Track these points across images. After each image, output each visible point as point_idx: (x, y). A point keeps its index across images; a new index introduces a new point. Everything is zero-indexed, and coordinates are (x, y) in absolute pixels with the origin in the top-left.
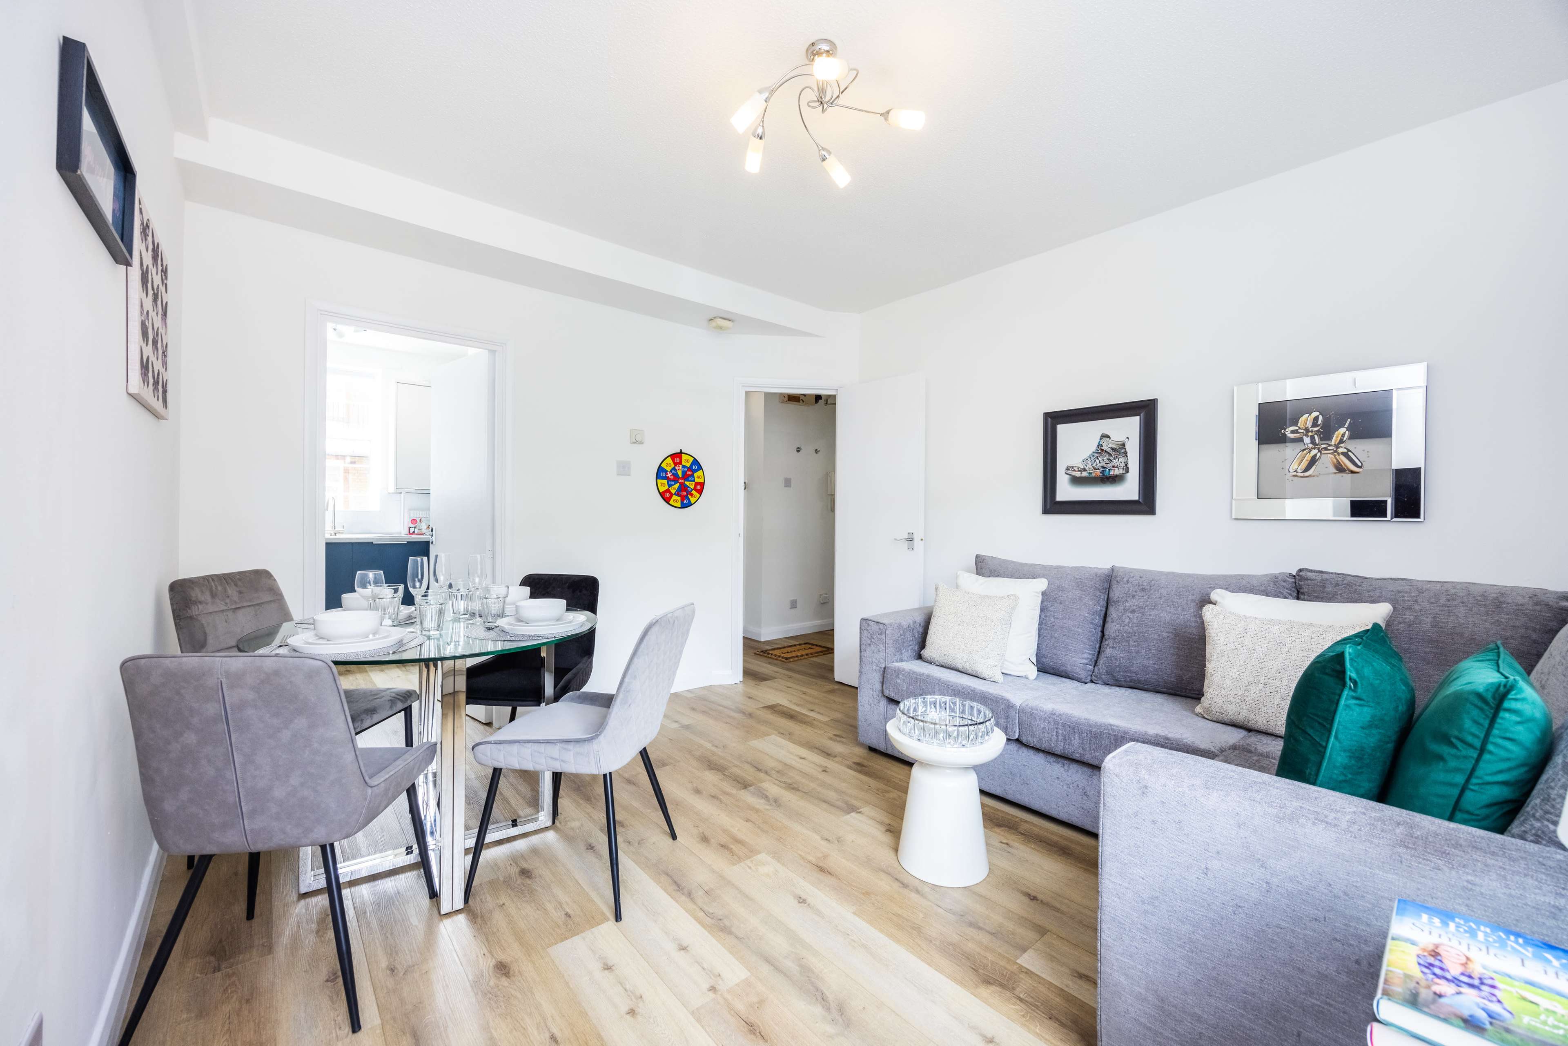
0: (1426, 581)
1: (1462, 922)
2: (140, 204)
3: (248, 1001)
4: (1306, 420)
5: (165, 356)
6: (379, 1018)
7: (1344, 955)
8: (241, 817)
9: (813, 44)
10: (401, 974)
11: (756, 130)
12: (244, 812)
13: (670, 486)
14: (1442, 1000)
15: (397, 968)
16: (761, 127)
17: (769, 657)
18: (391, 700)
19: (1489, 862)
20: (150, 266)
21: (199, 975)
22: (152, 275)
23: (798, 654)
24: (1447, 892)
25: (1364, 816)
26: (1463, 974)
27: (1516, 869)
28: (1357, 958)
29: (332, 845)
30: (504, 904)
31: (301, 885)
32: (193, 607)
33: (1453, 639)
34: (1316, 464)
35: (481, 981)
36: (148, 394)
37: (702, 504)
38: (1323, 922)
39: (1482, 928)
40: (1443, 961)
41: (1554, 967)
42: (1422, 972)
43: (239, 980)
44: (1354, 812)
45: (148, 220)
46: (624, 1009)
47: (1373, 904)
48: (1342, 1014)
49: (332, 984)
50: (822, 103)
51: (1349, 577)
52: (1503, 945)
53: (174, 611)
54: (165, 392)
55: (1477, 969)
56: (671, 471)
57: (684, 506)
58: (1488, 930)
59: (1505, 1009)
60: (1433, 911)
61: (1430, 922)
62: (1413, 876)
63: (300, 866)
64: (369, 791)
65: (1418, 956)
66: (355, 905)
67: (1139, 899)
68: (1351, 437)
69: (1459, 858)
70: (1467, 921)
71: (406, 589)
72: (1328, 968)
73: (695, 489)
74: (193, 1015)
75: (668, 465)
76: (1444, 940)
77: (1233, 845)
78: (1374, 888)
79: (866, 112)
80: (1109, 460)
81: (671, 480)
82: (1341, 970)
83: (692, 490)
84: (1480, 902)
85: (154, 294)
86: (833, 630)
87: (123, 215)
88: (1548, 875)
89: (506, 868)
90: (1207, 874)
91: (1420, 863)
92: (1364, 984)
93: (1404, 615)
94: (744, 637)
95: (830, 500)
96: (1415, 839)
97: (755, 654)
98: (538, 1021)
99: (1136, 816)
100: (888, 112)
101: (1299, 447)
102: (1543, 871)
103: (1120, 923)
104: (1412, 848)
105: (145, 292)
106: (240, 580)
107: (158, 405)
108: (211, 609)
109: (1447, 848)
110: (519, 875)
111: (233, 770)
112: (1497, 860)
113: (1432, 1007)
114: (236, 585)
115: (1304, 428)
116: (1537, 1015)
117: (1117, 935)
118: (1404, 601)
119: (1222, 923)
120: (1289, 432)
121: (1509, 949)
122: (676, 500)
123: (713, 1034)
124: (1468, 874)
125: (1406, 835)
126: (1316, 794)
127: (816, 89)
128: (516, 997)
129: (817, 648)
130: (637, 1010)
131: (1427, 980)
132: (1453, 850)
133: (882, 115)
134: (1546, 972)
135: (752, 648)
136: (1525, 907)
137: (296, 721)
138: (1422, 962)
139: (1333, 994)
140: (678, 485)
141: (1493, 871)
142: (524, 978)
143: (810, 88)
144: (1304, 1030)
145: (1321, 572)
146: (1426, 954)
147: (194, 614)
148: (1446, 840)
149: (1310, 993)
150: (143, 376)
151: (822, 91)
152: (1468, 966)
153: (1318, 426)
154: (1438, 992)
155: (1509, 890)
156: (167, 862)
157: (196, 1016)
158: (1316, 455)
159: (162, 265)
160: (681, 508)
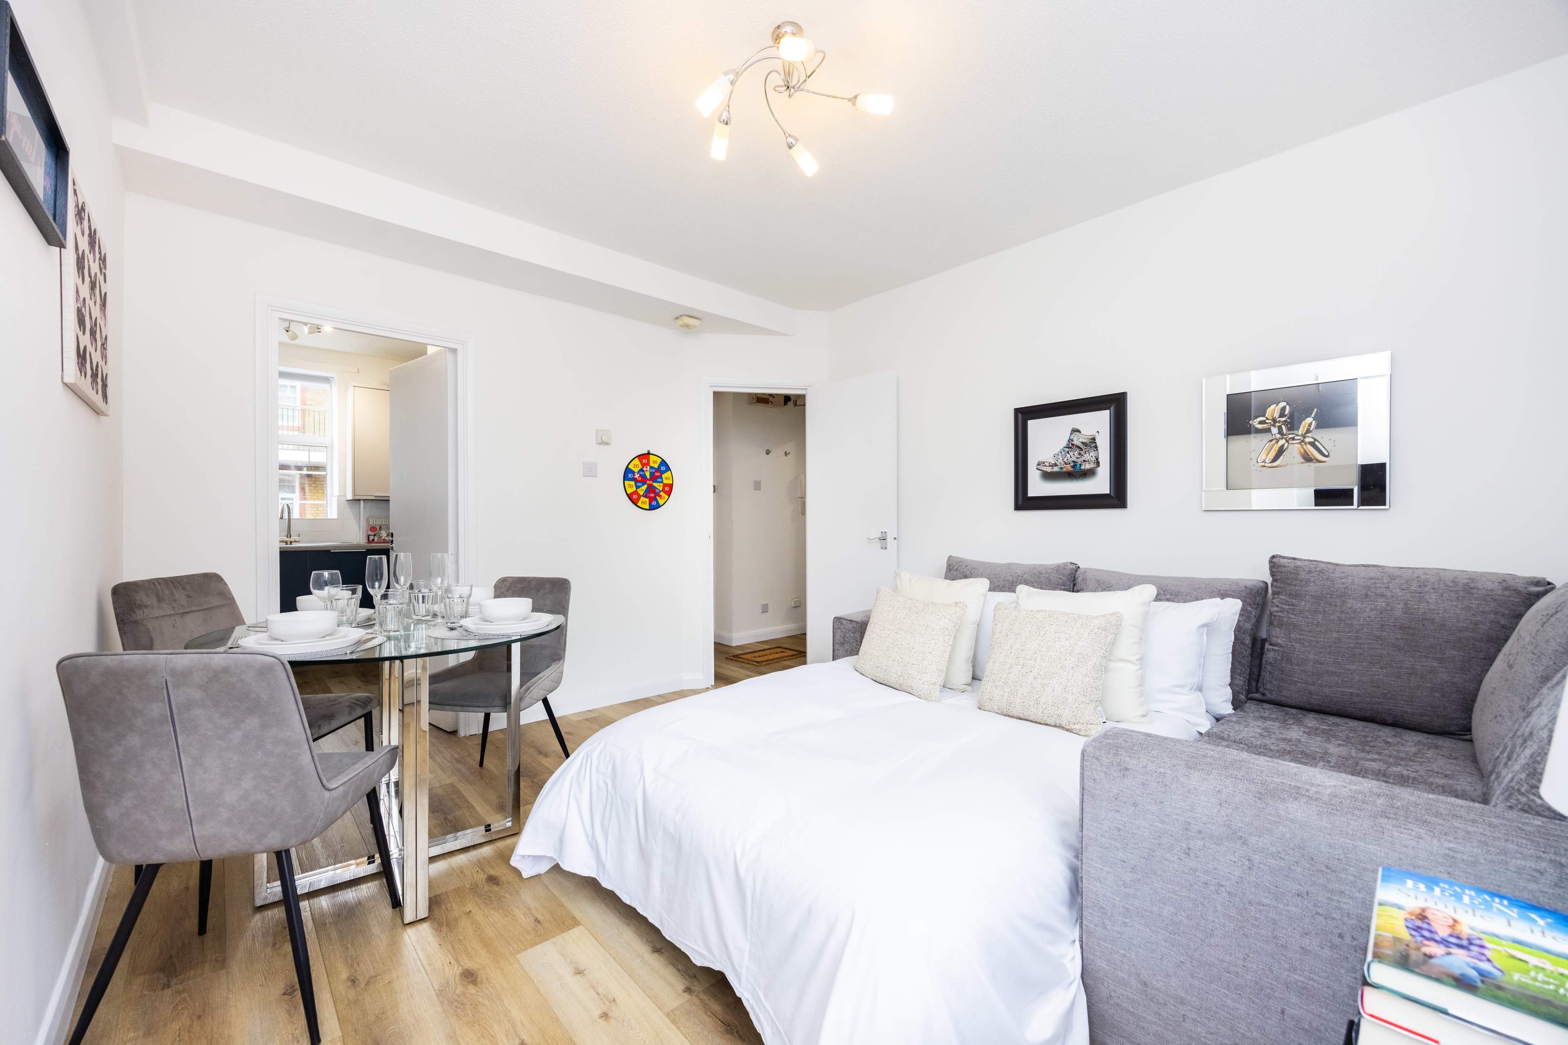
0: (1397, 567)
1: (1447, 886)
2: (74, 184)
3: (199, 1017)
4: (1273, 411)
5: (104, 348)
6: (339, 1030)
7: (1327, 929)
8: (189, 823)
9: (779, 27)
10: (363, 986)
11: (721, 114)
12: (192, 819)
13: (638, 487)
14: (1433, 961)
15: (357, 979)
16: (727, 112)
17: (740, 662)
18: (350, 706)
19: (1470, 829)
20: (87, 252)
21: (147, 993)
22: (88, 261)
23: (770, 657)
24: (1429, 860)
25: (1344, 790)
26: (1451, 935)
27: (1496, 835)
28: (1340, 932)
29: (287, 852)
30: (470, 912)
31: (256, 898)
32: (138, 611)
33: (1424, 625)
34: (1284, 454)
35: (447, 990)
36: (85, 385)
37: (671, 506)
38: (1306, 897)
39: (1467, 891)
40: (1431, 924)
41: (1540, 926)
42: (1411, 935)
43: (190, 996)
44: (1335, 786)
45: (83, 202)
46: (597, 1013)
47: (1355, 876)
48: (1325, 989)
49: (290, 997)
50: (788, 87)
51: (1321, 564)
52: (1489, 907)
53: (117, 615)
54: (105, 386)
55: (1465, 930)
56: (638, 472)
57: (652, 508)
58: (1473, 893)
59: (1495, 967)
60: (1418, 877)
61: (1416, 888)
62: (1394, 846)
63: (255, 879)
64: (327, 794)
65: (1406, 920)
66: (314, 917)
67: (1121, 883)
68: (1317, 427)
69: (1440, 827)
70: (1451, 885)
71: (365, 591)
72: (1311, 943)
73: (663, 490)
74: (141, 1033)
75: (635, 466)
76: (1430, 904)
77: (1214, 824)
78: (1356, 860)
79: (833, 97)
80: (1080, 454)
81: (639, 481)
82: (1324, 945)
83: (660, 491)
84: (1462, 869)
85: (91, 281)
86: (805, 634)
87: (56, 195)
88: (1528, 839)
89: (473, 876)
90: (1189, 855)
91: (1402, 833)
92: (1347, 958)
93: (1376, 602)
94: (715, 642)
95: (800, 502)
96: (1395, 809)
97: (726, 658)
98: (507, 1028)
99: (1117, 799)
100: (856, 97)
101: (1266, 437)
102: (1523, 836)
103: (1102, 908)
104: (1393, 818)
105: (81, 277)
106: (187, 583)
107: (97, 399)
108: (157, 613)
109: (1428, 817)
110: (486, 881)
111: (181, 774)
112: (1477, 827)
113: (1423, 967)
114: (184, 589)
115: (1271, 418)
116: (1527, 972)
117: (1099, 921)
118: (1375, 587)
119: (1204, 903)
120: (1257, 423)
121: (1495, 910)
122: (644, 502)
123: (689, 1035)
124: (1449, 841)
125: (1387, 806)
126: (1296, 770)
127: (783, 74)
128: (483, 1005)
129: (789, 651)
130: (610, 1014)
131: (1416, 942)
132: (1434, 819)
133: (849, 100)
134: (1532, 931)
135: (722, 652)
136: (1506, 871)
137: (247, 721)
138: (1410, 926)
139: (1317, 970)
140: (646, 486)
141: (1475, 837)
142: (492, 985)
143: (776, 71)
144: (1288, 1007)
145: (1294, 559)
146: (1413, 917)
147: (139, 618)
148: (1427, 809)
149: (1293, 969)
150: (80, 365)
151: (788, 74)
152: (1455, 928)
153: (1285, 416)
154: (1428, 953)
155: (1491, 856)
156: (113, 878)
157: (144, 1035)
158: (1283, 445)
159: (100, 253)
160: (649, 510)
